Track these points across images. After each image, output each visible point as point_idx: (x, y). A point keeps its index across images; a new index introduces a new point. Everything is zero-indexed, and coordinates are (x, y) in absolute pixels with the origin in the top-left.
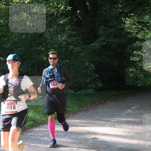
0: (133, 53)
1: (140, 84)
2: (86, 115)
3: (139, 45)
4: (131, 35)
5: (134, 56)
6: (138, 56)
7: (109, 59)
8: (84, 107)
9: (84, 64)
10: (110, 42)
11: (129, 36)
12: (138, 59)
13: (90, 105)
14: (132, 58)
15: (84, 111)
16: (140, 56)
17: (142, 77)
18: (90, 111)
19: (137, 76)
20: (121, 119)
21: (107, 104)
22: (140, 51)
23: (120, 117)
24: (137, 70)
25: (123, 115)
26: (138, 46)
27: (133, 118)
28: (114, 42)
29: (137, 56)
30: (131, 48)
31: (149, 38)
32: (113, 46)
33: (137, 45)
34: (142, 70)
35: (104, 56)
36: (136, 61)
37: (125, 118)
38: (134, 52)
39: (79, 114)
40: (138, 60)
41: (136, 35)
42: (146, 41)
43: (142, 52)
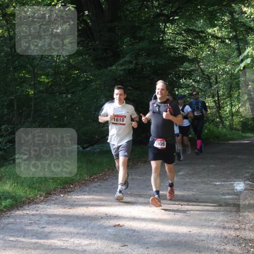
0: (180, 82)
2: (102, 187)
3: (188, 68)
4: (175, 53)
5: (181, 88)
6: (188, 87)
7: (139, 92)
8: (99, 173)
9: (97, 100)
10: (141, 64)
11: (172, 53)
12: (187, 92)
13: (109, 169)
14: (178, 90)
15: (99, 180)
16: (191, 86)
18: (110, 180)
21: (138, 168)
22: (191, 79)
25: (164, 186)
26: (187, 71)
27: (180, 190)
28: (148, 63)
29: (186, 88)
30: (176, 74)
31: (205, 56)
32: (146, 69)
33: (185, 68)
35: (131, 88)
38: (181, 80)
39: (91, 185)
40: (188, 94)
41: (183, 52)
42: (199, 62)
43: (194, 81)
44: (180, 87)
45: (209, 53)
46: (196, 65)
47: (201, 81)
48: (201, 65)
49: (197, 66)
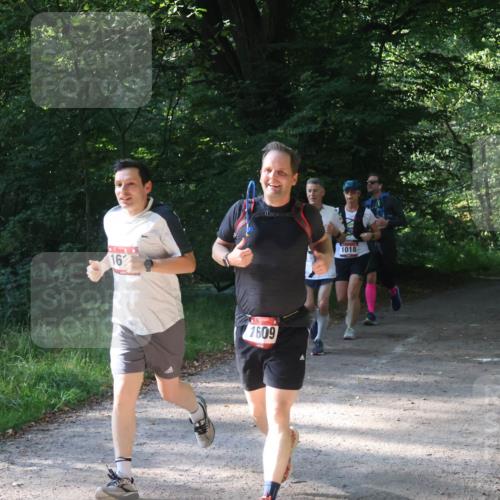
0: (410, 160)
1: (431, 261)
3: (427, 131)
4: (402, 101)
5: (413, 170)
6: (427, 170)
10: (333, 124)
11: (395, 102)
12: (426, 178)
14: (406, 175)
16: (433, 167)
17: (439, 239)
19: (422, 235)
20: (372, 377)
22: (432, 153)
23: (367, 369)
24: (422, 214)
25: (377, 363)
26: (425, 137)
27: (410, 373)
28: (347, 122)
29: (423, 170)
30: (403, 142)
31: (461, 108)
32: (344, 134)
33: (421, 131)
34: (439, 215)
36: (420, 186)
37: (384, 373)
38: (413, 156)
40: (426, 182)
41: (417, 99)
42: (450, 119)
43: (439, 156)
44: (411, 168)
45: (469, 101)
46: (442, 125)
47: (453, 157)
48: (453, 125)
49: (445, 126)
